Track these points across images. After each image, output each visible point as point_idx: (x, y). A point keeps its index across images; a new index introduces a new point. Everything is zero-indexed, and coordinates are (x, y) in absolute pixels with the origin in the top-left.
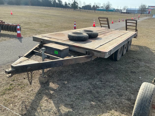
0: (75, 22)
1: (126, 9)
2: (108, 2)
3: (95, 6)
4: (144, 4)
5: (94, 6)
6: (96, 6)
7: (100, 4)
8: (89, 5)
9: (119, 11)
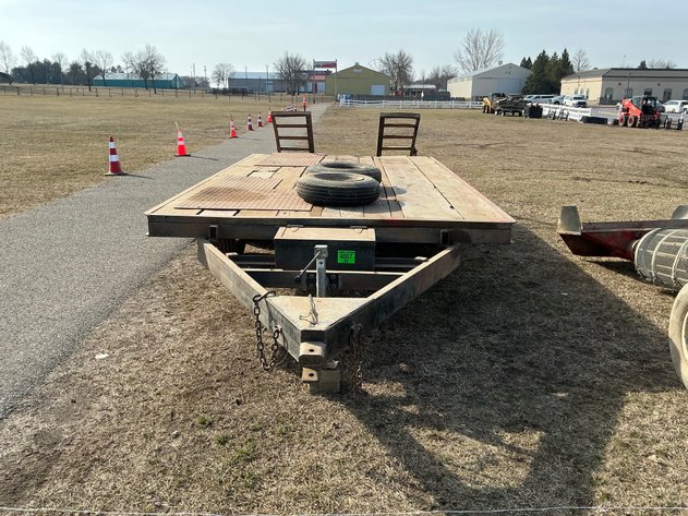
0: (112, 141)
1: (227, 75)
2: (148, 48)
3: (84, 68)
4: (294, 57)
5: (75, 67)
6: (88, 64)
7: (108, 56)
8: (47, 63)
9: (197, 85)
